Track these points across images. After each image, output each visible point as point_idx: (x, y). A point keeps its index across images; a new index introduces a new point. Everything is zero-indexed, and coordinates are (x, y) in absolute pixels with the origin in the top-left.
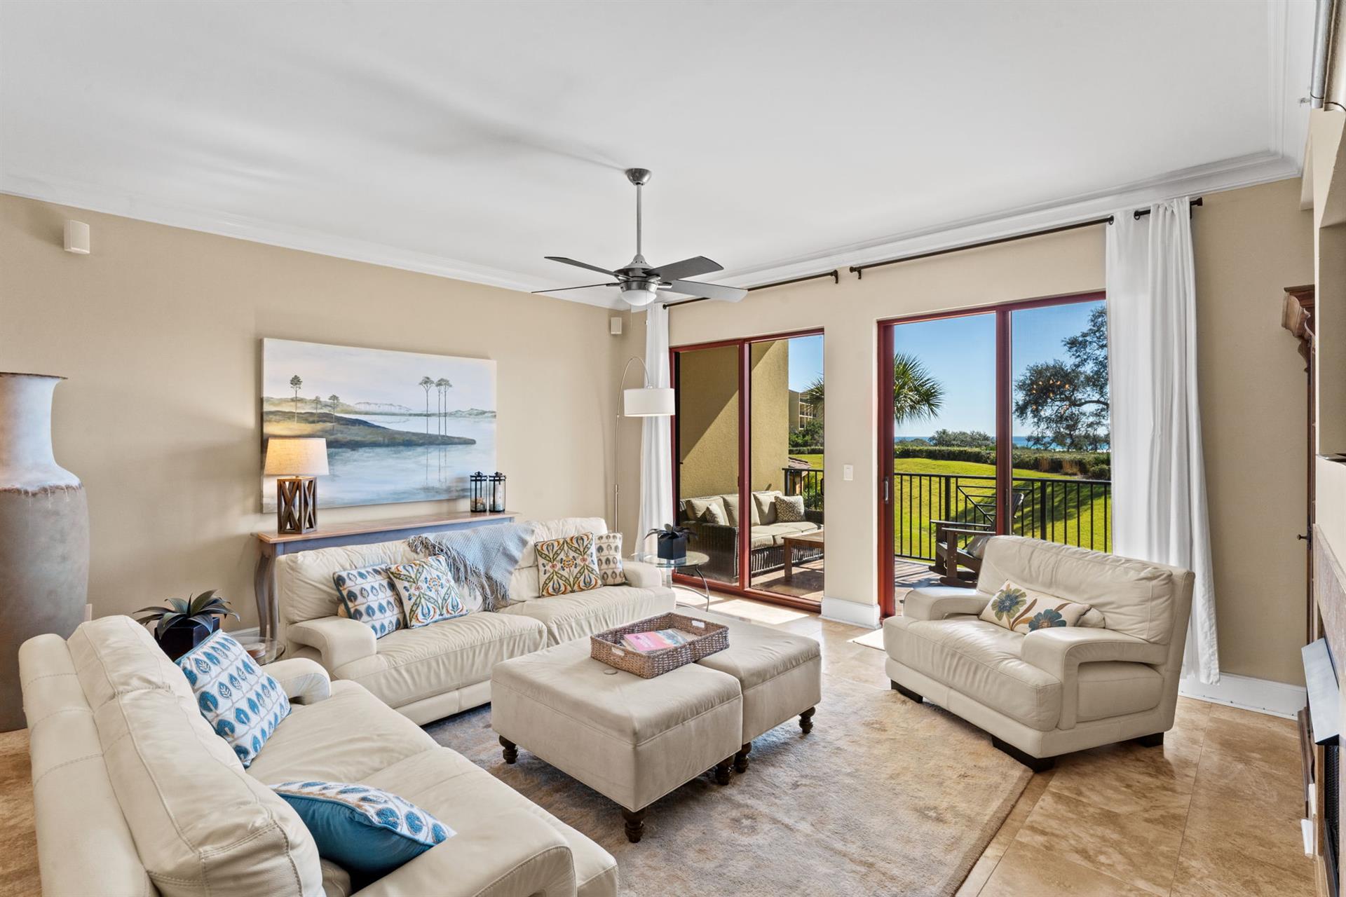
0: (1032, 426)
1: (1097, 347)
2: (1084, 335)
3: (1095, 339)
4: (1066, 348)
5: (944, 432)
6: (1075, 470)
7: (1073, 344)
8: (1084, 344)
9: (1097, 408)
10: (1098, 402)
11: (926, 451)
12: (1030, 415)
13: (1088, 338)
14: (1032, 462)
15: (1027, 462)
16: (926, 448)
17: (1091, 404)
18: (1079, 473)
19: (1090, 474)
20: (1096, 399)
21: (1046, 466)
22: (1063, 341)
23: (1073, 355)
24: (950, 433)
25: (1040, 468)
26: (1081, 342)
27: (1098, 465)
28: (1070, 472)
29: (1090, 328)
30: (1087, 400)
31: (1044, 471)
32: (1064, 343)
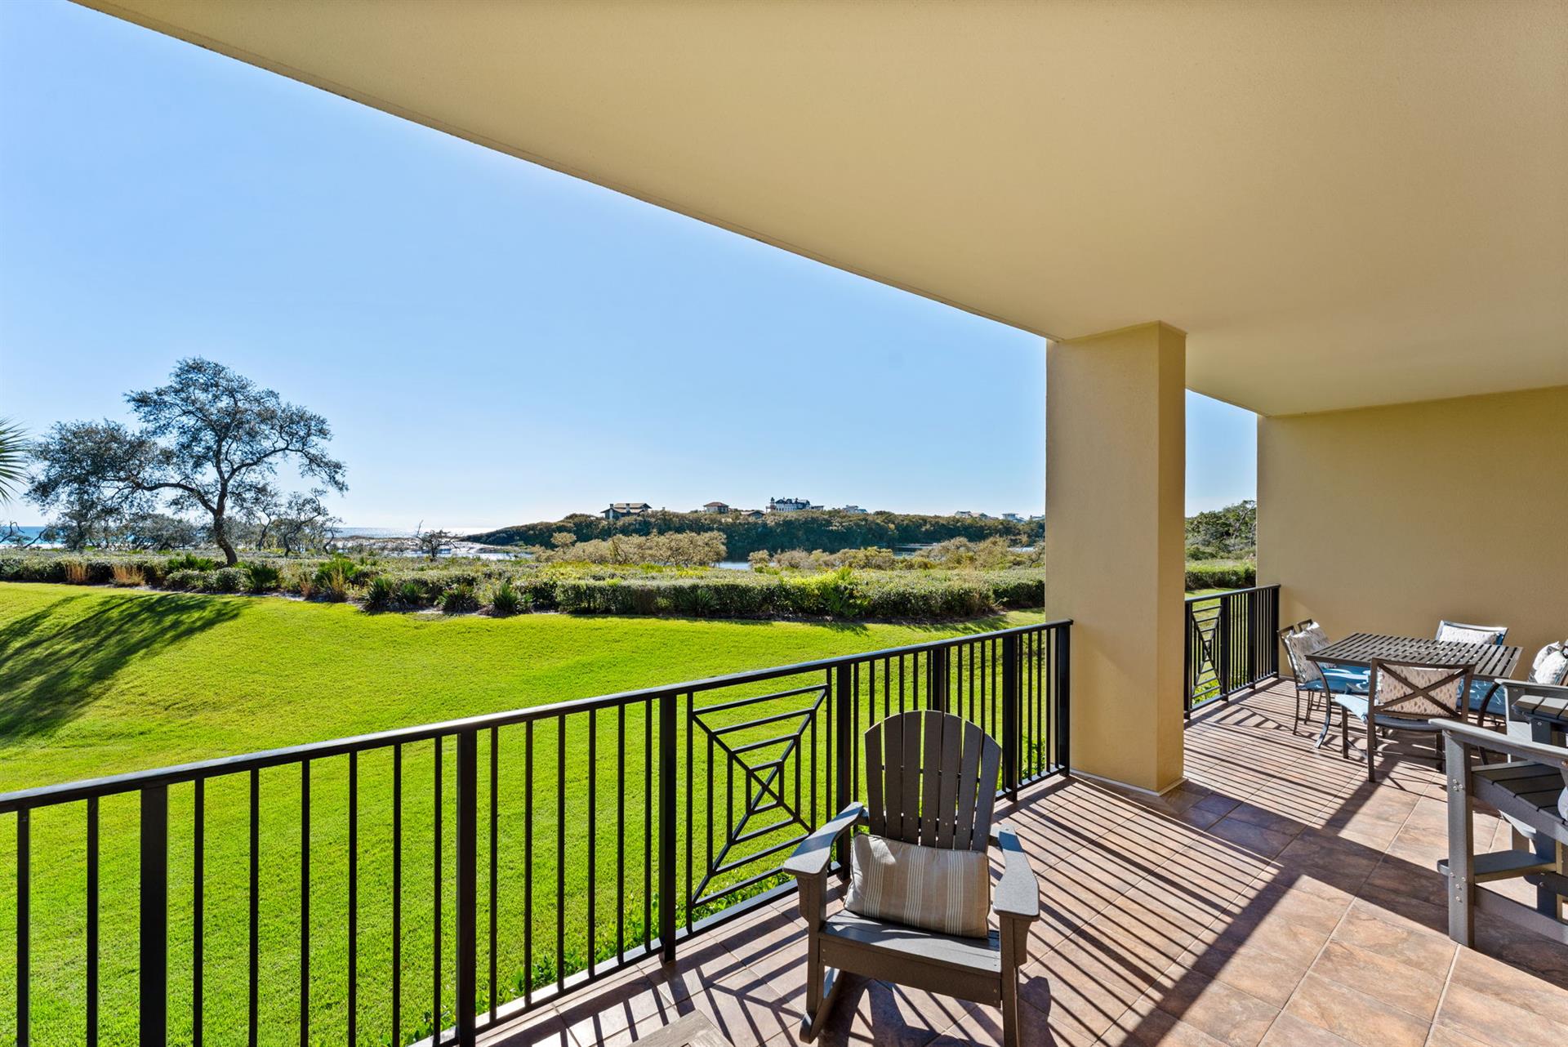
2: (162, 393)
3: (176, 401)
4: (133, 405)
6: (137, 579)
7: (142, 402)
8: (158, 405)
10: (181, 486)
13: (167, 399)
14: (48, 572)
15: (38, 570)
17: (171, 488)
18: (144, 584)
19: (167, 584)
20: (174, 482)
21: (80, 576)
23: (141, 417)
25: (72, 579)
26: (157, 401)
27: (178, 571)
28: (128, 582)
29: (172, 384)
31: (80, 583)
32: (128, 398)
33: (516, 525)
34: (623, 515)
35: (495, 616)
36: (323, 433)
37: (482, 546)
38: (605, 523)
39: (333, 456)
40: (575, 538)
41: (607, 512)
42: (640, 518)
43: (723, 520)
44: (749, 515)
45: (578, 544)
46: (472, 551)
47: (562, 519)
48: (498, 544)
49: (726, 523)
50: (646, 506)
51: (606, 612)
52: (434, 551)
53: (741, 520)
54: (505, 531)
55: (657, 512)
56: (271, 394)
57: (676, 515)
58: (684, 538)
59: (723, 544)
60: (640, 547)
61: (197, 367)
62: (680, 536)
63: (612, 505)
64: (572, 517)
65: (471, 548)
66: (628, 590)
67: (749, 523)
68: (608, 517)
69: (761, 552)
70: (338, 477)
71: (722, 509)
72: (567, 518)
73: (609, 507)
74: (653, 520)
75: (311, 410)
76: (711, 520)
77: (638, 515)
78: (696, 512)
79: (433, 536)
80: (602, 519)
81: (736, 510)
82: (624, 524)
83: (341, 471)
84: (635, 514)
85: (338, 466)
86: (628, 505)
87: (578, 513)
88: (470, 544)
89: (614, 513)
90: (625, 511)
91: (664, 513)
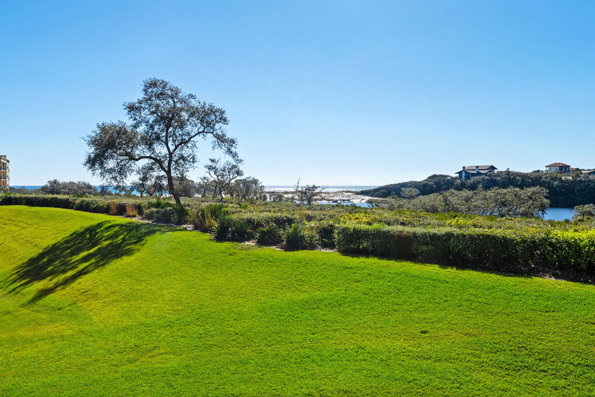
0: (99, 176)
1: (149, 112)
2: (140, 102)
3: (147, 106)
4: (127, 111)
5: (55, 182)
6: (135, 212)
7: (132, 108)
8: (139, 109)
9: (148, 162)
10: (150, 157)
11: (26, 198)
12: (97, 166)
13: (143, 105)
14: (105, 207)
15: (102, 207)
16: (25, 196)
17: (145, 159)
18: (137, 215)
19: (144, 216)
20: (149, 156)
21: (114, 210)
22: (124, 105)
23: (132, 117)
24: (60, 182)
25: (111, 212)
26: (138, 107)
27: (149, 209)
28: (131, 214)
29: (144, 96)
30: (143, 155)
31: (113, 215)
32: (125, 107)
33: (393, 183)
34: (473, 175)
35: (286, 250)
36: (224, 120)
37: (370, 198)
38: (458, 181)
39: (229, 135)
40: (418, 192)
41: (460, 173)
42: (487, 177)
43: (563, 178)
44: (590, 174)
45: (421, 197)
46: (363, 201)
47: (425, 178)
48: (380, 197)
49: (567, 181)
50: (493, 168)
51: (366, 253)
52: (310, 200)
53: (582, 177)
54: (386, 188)
55: (502, 172)
56: (191, 96)
57: (520, 175)
58: (509, 192)
59: (546, 197)
60: (467, 199)
61: (154, 84)
62: (505, 191)
63: (464, 168)
64: (434, 176)
65: (362, 199)
66: (387, 235)
67: (590, 181)
68: (460, 177)
69: (586, 206)
70: (233, 149)
71: (564, 168)
72: (429, 178)
73: (462, 169)
74: (498, 178)
75: (217, 106)
76: (552, 179)
77: (486, 174)
78: (538, 171)
79: (308, 189)
80: (456, 178)
81: (578, 169)
82: (474, 182)
83: (234, 145)
84: (483, 174)
85: (233, 141)
86: (477, 167)
87: (438, 174)
88: (362, 197)
89: (466, 173)
90: (475, 172)
91: (508, 172)
